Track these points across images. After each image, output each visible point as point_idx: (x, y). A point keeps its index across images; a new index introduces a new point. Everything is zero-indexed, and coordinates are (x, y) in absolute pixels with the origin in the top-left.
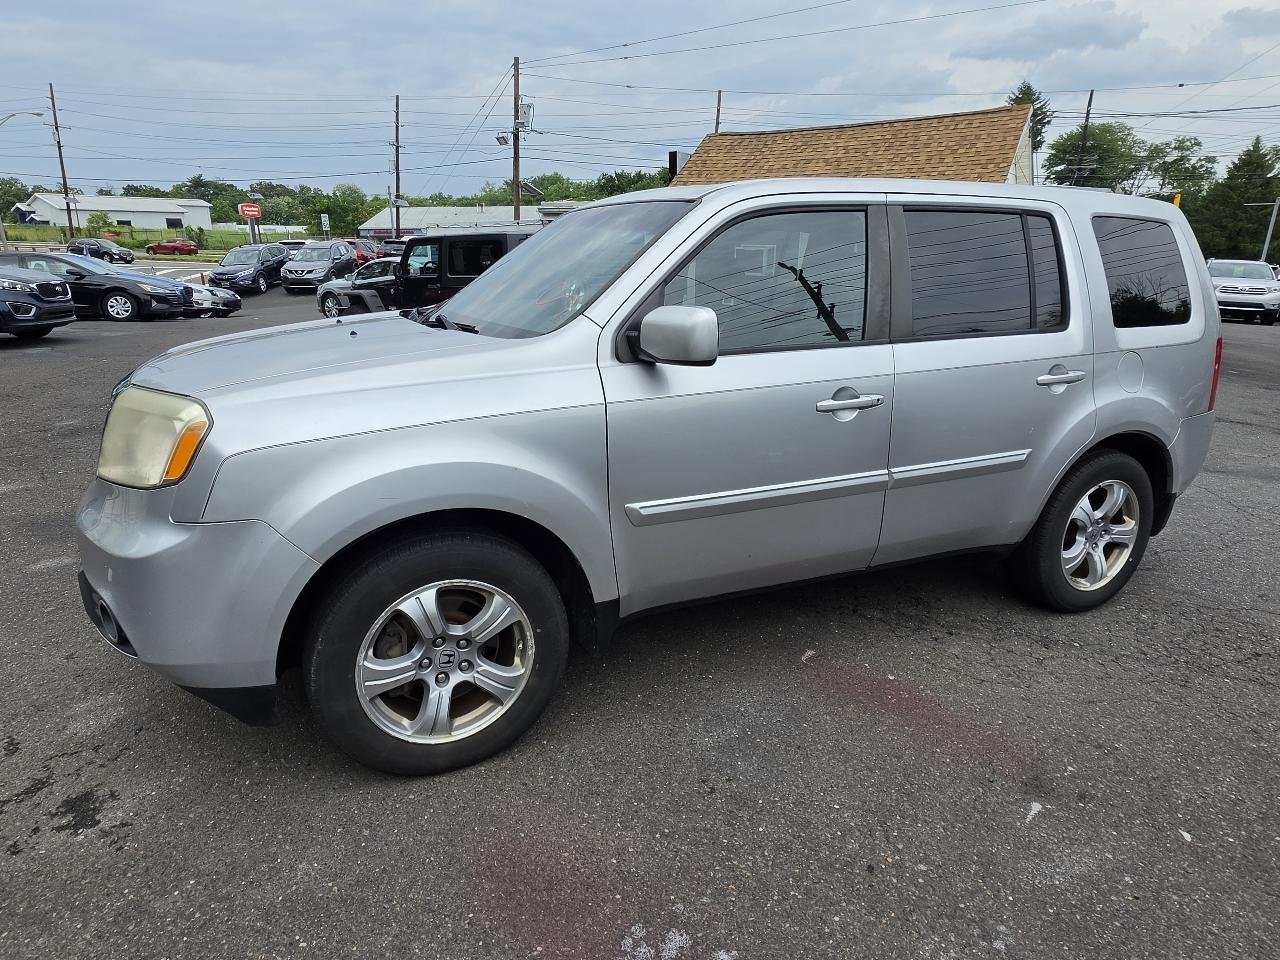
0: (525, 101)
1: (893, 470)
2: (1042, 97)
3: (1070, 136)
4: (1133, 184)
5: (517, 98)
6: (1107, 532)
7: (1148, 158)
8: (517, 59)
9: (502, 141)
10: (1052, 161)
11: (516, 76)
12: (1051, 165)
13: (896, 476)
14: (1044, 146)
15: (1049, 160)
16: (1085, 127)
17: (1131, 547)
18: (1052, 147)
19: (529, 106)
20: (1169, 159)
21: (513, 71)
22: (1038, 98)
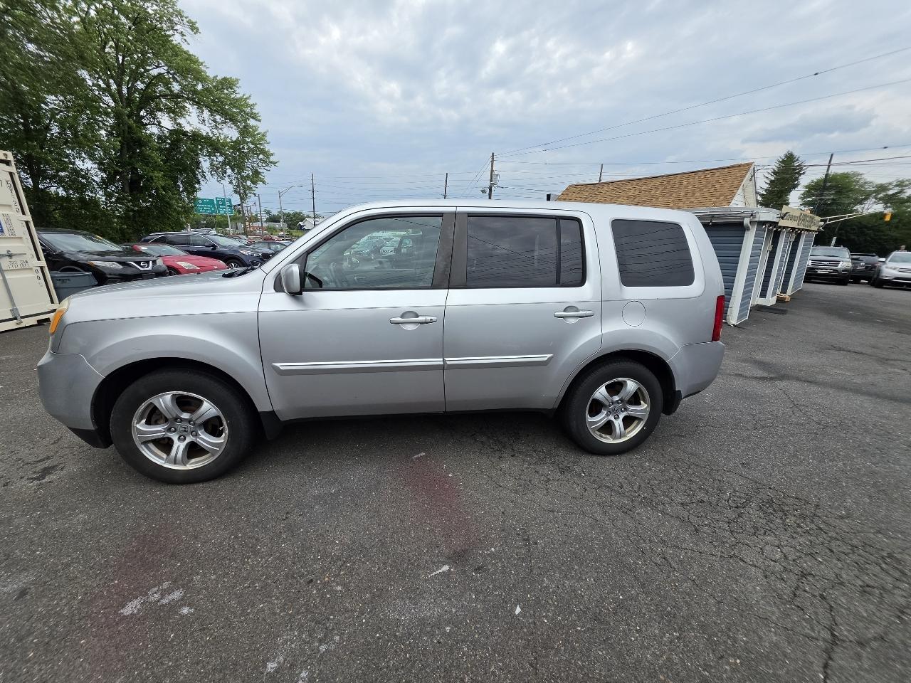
0: (496, 173)
1: (446, 359)
2: (800, 159)
3: (819, 181)
4: (863, 208)
5: (492, 171)
6: (626, 409)
7: (875, 192)
8: (493, 154)
9: (483, 192)
10: (806, 195)
11: (492, 162)
12: (805, 198)
13: (448, 363)
14: (799, 187)
15: (803, 194)
16: (827, 175)
17: (645, 421)
18: (806, 187)
19: (497, 175)
20: (890, 192)
21: (491, 160)
22: (797, 160)
